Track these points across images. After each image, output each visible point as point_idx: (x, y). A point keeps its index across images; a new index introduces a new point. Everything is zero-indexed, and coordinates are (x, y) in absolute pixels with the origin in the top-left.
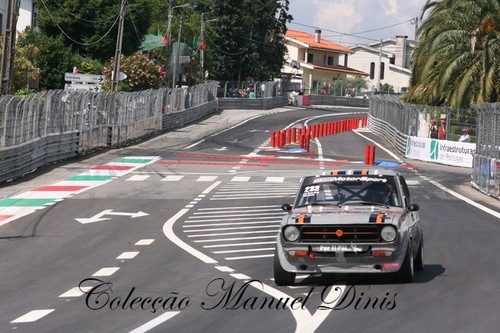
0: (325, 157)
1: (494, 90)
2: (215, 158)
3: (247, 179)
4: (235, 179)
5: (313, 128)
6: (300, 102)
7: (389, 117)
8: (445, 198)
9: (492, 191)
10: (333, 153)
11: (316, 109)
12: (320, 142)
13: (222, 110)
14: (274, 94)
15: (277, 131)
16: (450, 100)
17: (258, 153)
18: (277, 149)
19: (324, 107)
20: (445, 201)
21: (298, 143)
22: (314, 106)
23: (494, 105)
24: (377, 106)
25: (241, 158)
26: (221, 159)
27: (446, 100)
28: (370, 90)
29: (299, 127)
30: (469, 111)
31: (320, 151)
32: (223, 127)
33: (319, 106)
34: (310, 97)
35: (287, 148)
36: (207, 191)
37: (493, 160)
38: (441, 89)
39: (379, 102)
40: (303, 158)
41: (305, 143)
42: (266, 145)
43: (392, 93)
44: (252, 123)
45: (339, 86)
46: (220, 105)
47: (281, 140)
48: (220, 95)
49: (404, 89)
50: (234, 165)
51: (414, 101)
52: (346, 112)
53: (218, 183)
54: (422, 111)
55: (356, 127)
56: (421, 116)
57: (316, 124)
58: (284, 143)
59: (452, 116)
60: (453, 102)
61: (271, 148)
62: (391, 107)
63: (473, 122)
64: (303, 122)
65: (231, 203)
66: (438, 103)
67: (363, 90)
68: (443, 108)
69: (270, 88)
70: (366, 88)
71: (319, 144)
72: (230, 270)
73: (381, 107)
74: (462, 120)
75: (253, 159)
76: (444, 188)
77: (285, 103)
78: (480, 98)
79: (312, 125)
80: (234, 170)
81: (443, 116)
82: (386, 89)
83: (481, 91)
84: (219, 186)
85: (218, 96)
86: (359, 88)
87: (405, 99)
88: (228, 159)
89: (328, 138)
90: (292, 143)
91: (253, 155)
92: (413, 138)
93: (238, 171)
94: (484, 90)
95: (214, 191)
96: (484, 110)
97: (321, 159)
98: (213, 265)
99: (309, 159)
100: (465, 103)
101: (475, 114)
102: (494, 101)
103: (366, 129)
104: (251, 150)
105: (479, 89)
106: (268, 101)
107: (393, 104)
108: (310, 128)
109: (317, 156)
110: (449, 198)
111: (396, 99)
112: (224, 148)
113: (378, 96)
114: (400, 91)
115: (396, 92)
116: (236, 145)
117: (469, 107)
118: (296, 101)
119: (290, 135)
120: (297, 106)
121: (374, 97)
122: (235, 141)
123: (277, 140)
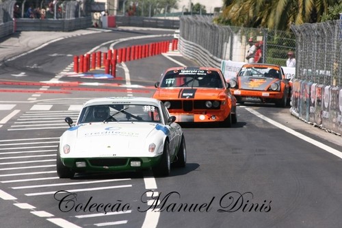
0: (133, 83)
1: (314, 9)
2: (12, 85)
3: (48, 107)
4: (35, 108)
5: (119, 52)
6: (105, 24)
7: (201, 40)
8: (263, 126)
9: (312, 119)
10: (141, 79)
11: (123, 31)
12: (128, 67)
13: (20, 32)
14: (76, 15)
15: (81, 56)
16: (267, 20)
17: (61, 79)
18: (81, 75)
19: (131, 28)
20: (262, 130)
21: (103, 68)
22: (121, 28)
23: (315, 26)
24: (189, 28)
25: (41, 85)
26: (19, 85)
27: (263, 20)
28: (180, 10)
29: (105, 50)
30: (288, 33)
31: (128, 77)
32: (21, 51)
33: (125, 28)
34: (116, 18)
35: (92, 74)
36: (5, 121)
37: (314, 85)
38: (258, 8)
39: (191, 23)
40: (109, 84)
41: (111, 67)
42: (69, 71)
43: (204, 13)
44: (53, 47)
45: (147, 6)
46: (17, 27)
47: (85, 65)
48: (17, 14)
49: (217, 9)
50: (34, 92)
51: (228, 22)
52: (154, 34)
53: (16, 112)
54: (236, 32)
55: (166, 50)
56: (236, 38)
57: (123, 47)
58: (88, 68)
59: (269, 38)
60: (271, 23)
61: (74, 74)
62: (204, 29)
63: (292, 45)
64: (108, 46)
65: (31, 134)
66: (254, 24)
67: (173, 10)
68: (260, 30)
69: (73, 8)
70: (176, 8)
71: (126, 70)
72: (31, 207)
73: (193, 28)
74: (280, 42)
75: (54, 86)
76: (261, 116)
77: (88, 25)
78: (299, 17)
79: (119, 48)
80: (33, 97)
81: (259, 39)
82: (197, 10)
83: (301, 11)
84: (18, 116)
85: (15, 17)
86: (169, 8)
87: (218, 20)
88: (27, 86)
89: (136, 62)
90: (97, 68)
91: (54, 81)
92: (228, 62)
93: (38, 98)
94: (304, 10)
95: (12, 121)
96: (304, 31)
97: (128, 85)
98: (12, 202)
99: (115, 85)
100: (283, 24)
101: (293, 36)
102: (315, 22)
103: (177, 53)
104: (52, 76)
105: (297, 9)
106: (71, 22)
107: (205, 25)
108: (116, 52)
109: (124, 82)
110: (266, 127)
111: (208, 20)
112: (22, 74)
113: (190, 17)
114: (213, 12)
115: (208, 12)
116: (36, 71)
117: (286, 28)
118: (101, 23)
119: (95, 59)
120: (102, 28)
121: (185, 17)
122: (35, 66)
123: (80, 65)
